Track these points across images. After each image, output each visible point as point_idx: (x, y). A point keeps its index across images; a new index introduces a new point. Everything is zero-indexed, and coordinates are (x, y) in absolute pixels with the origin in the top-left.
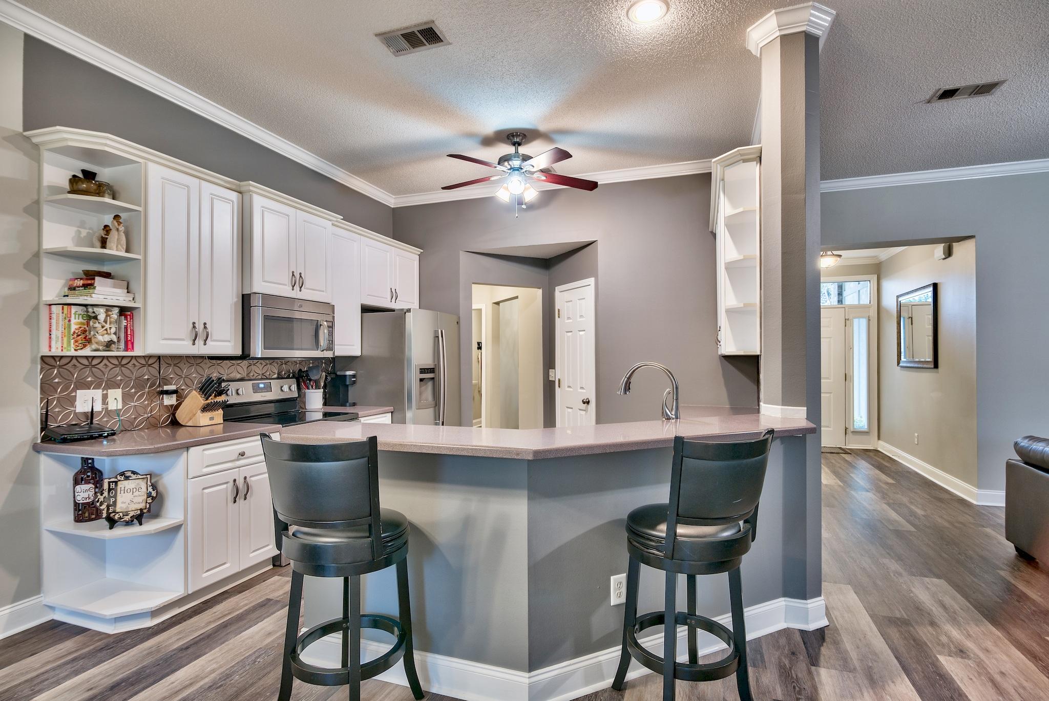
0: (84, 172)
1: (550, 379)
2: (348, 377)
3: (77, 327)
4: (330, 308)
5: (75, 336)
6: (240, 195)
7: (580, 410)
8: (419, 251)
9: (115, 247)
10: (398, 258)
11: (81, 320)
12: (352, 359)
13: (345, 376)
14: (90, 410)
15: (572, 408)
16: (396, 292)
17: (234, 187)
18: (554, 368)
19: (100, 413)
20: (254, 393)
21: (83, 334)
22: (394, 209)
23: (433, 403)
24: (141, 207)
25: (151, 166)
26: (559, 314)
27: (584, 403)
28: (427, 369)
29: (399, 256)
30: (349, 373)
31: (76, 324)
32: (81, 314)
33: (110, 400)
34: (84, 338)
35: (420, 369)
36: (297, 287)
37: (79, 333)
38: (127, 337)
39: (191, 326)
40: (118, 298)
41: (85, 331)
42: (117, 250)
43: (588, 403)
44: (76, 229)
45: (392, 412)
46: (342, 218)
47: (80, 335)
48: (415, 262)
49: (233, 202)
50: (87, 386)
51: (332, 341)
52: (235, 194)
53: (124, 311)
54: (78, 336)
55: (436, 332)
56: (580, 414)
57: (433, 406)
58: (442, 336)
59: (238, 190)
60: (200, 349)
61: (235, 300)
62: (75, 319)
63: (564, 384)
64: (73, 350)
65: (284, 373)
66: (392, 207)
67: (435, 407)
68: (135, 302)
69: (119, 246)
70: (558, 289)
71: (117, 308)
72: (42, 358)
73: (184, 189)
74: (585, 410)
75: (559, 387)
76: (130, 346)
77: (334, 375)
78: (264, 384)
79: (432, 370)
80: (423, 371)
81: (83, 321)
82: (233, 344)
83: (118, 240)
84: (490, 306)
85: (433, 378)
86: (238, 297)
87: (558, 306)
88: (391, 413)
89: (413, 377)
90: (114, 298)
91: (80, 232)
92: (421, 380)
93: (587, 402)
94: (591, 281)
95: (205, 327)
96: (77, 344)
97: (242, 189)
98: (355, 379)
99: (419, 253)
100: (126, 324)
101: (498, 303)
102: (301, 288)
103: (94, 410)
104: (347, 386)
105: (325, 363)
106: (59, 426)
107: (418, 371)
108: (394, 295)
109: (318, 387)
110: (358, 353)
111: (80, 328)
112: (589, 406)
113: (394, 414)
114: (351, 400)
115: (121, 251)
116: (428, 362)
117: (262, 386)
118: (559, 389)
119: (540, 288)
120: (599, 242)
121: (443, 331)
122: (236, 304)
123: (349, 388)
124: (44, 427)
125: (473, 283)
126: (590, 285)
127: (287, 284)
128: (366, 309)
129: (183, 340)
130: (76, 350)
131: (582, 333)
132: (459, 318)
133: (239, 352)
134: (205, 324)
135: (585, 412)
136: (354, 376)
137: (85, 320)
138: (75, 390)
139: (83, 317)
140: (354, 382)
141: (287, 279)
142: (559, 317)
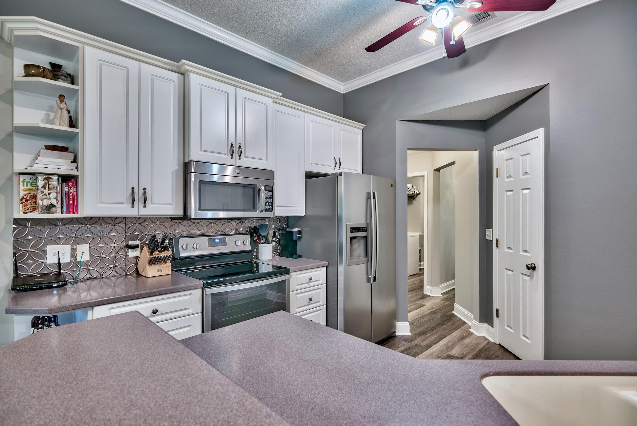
0: (52, 64)
1: (487, 238)
2: (294, 234)
3: (26, 193)
4: (270, 174)
5: (24, 200)
6: (182, 76)
7: (522, 274)
8: (362, 126)
9: (58, 123)
10: (342, 132)
11: (29, 187)
12: (298, 218)
13: (292, 232)
14: (57, 262)
15: (512, 271)
16: (339, 161)
17: (175, 69)
18: (491, 227)
19: (68, 264)
20: (209, 246)
21: (33, 199)
22: (344, 95)
23: (365, 259)
24: (79, 86)
25: (87, 49)
26: (497, 173)
27: (528, 268)
28: (359, 228)
29: (343, 130)
30: (295, 230)
31: (24, 190)
32: (29, 182)
33: (79, 253)
34: (34, 203)
35: (351, 228)
36: (236, 155)
37: (28, 198)
38: (69, 201)
39: (130, 191)
40: (59, 167)
41: (34, 196)
42: (60, 125)
43: (534, 268)
44: (45, 112)
45: (327, 267)
46: (282, 94)
47: (29, 200)
48: (359, 136)
49: (174, 81)
50: (57, 241)
51: (272, 203)
52: (176, 75)
53: (65, 179)
54: (27, 201)
55: (369, 194)
56: (523, 280)
57: (366, 262)
58: (374, 197)
59: (179, 70)
60: (138, 211)
61: (177, 168)
62: (23, 186)
63: (504, 244)
64: (21, 213)
65: (241, 229)
66: (343, 93)
67: (367, 263)
68: (77, 171)
69: (62, 122)
70: (496, 148)
71: (56, 176)
72: (15, 219)
73: (123, 70)
74: (529, 276)
75: (497, 247)
76: (72, 209)
77: (285, 231)
78: (219, 240)
79: (363, 229)
80: (353, 230)
81: (32, 188)
82: (174, 206)
83: (61, 116)
84: (431, 172)
85: (365, 237)
86: (179, 165)
87: (496, 165)
88: (325, 268)
89: (345, 236)
90: (55, 167)
91: (49, 115)
92: (352, 238)
93: (532, 268)
94: (540, 132)
95: (145, 192)
96: (26, 207)
97: (182, 70)
98: (300, 235)
99: (363, 128)
100: (68, 190)
101: (438, 170)
102: (240, 156)
103: (61, 262)
104: (296, 241)
105: (280, 221)
106: (31, 275)
107: (349, 230)
108: (337, 163)
109: (267, 242)
110: (302, 213)
111: (29, 194)
112: (535, 273)
113: (329, 268)
114: (299, 253)
115: (63, 126)
116: (361, 221)
117: (217, 241)
118: (497, 250)
119: (476, 150)
120: (550, 86)
121: (376, 193)
122: (177, 171)
123: (297, 242)
124: (17, 276)
125: (409, 149)
126: (537, 137)
127: (226, 153)
128: (309, 176)
129: (122, 203)
130: (24, 213)
131: (525, 192)
132: (395, 181)
133: (180, 213)
134: (145, 189)
135: (529, 278)
136: (300, 233)
137: (34, 187)
138: (46, 245)
139: (31, 185)
140: (300, 238)
141: (226, 150)
142: (497, 176)
